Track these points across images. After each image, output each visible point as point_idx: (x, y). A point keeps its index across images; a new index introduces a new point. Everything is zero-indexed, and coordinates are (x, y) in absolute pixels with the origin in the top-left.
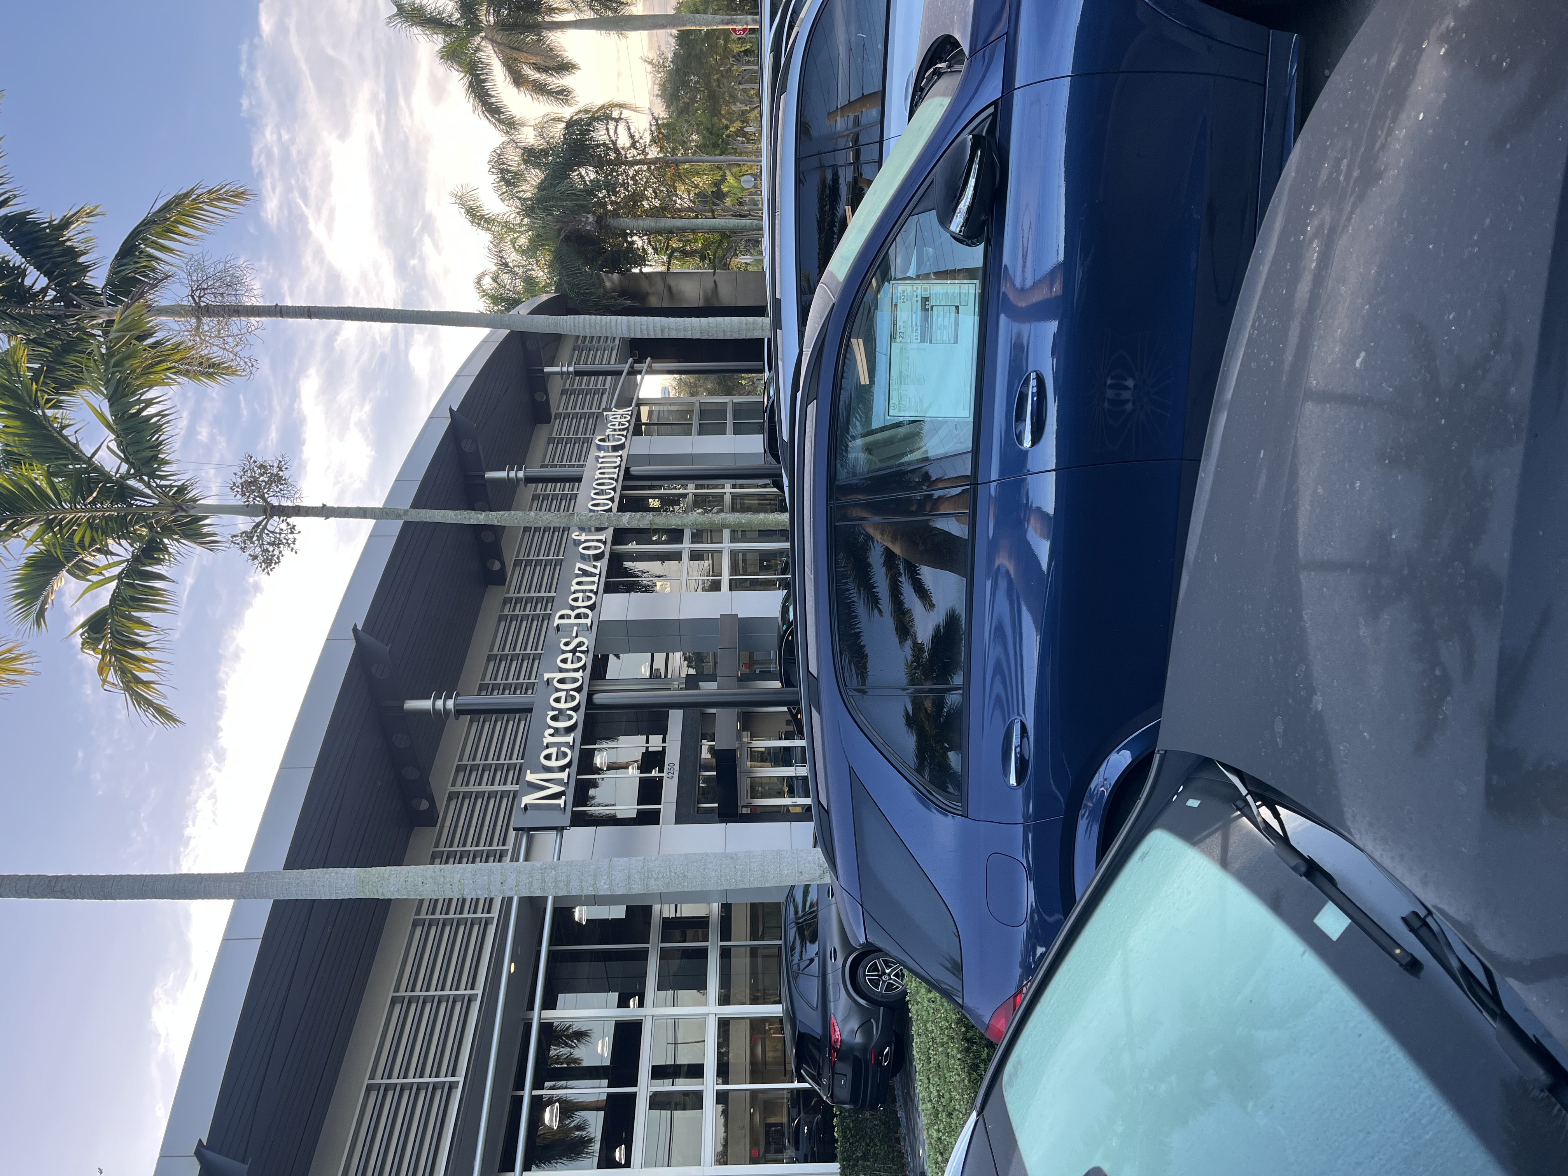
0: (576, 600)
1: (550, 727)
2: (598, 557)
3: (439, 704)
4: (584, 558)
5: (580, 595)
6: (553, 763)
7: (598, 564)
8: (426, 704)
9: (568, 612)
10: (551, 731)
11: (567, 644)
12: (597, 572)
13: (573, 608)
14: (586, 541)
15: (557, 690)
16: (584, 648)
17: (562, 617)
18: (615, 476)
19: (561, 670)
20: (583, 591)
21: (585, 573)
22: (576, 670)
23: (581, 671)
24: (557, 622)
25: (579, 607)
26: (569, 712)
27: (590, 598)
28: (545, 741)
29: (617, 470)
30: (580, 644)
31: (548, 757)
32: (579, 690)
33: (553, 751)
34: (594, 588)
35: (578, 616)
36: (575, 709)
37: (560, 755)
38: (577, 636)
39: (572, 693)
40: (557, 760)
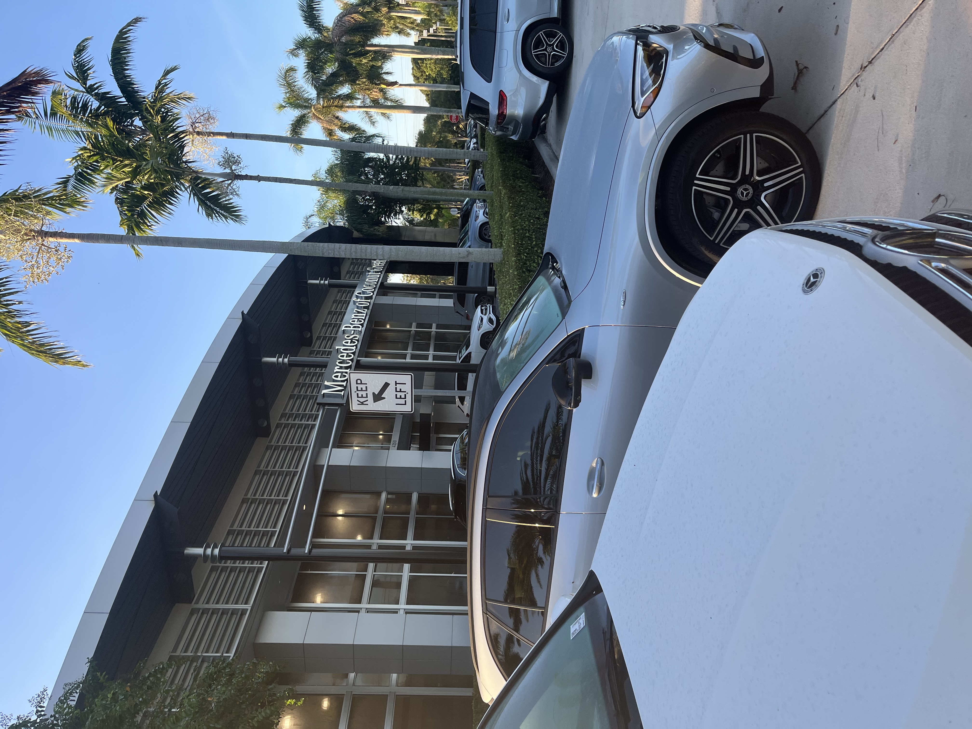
0: (354, 321)
1: (338, 366)
2: (367, 308)
3: (281, 360)
4: (358, 307)
5: (356, 320)
6: (339, 379)
7: (366, 310)
8: (274, 360)
9: (350, 325)
10: (339, 367)
11: (347, 337)
12: (365, 312)
13: (352, 324)
14: (360, 301)
15: (342, 353)
16: (357, 339)
17: (345, 327)
18: (377, 281)
19: (344, 346)
20: (359, 319)
21: (359, 312)
22: (353, 346)
23: (355, 347)
24: (343, 328)
25: (354, 324)
26: (347, 361)
27: (361, 321)
28: (335, 371)
29: (378, 279)
30: (355, 337)
31: (337, 376)
32: (354, 353)
33: (339, 374)
34: (364, 318)
35: (354, 327)
36: (352, 360)
37: (342, 376)
38: (353, 334)
39: (349, 354)
40: (341, 377)
